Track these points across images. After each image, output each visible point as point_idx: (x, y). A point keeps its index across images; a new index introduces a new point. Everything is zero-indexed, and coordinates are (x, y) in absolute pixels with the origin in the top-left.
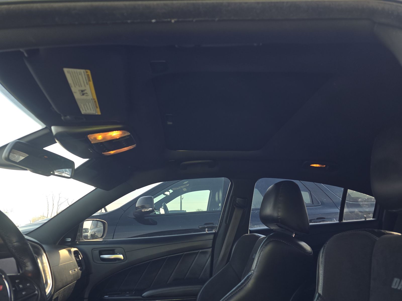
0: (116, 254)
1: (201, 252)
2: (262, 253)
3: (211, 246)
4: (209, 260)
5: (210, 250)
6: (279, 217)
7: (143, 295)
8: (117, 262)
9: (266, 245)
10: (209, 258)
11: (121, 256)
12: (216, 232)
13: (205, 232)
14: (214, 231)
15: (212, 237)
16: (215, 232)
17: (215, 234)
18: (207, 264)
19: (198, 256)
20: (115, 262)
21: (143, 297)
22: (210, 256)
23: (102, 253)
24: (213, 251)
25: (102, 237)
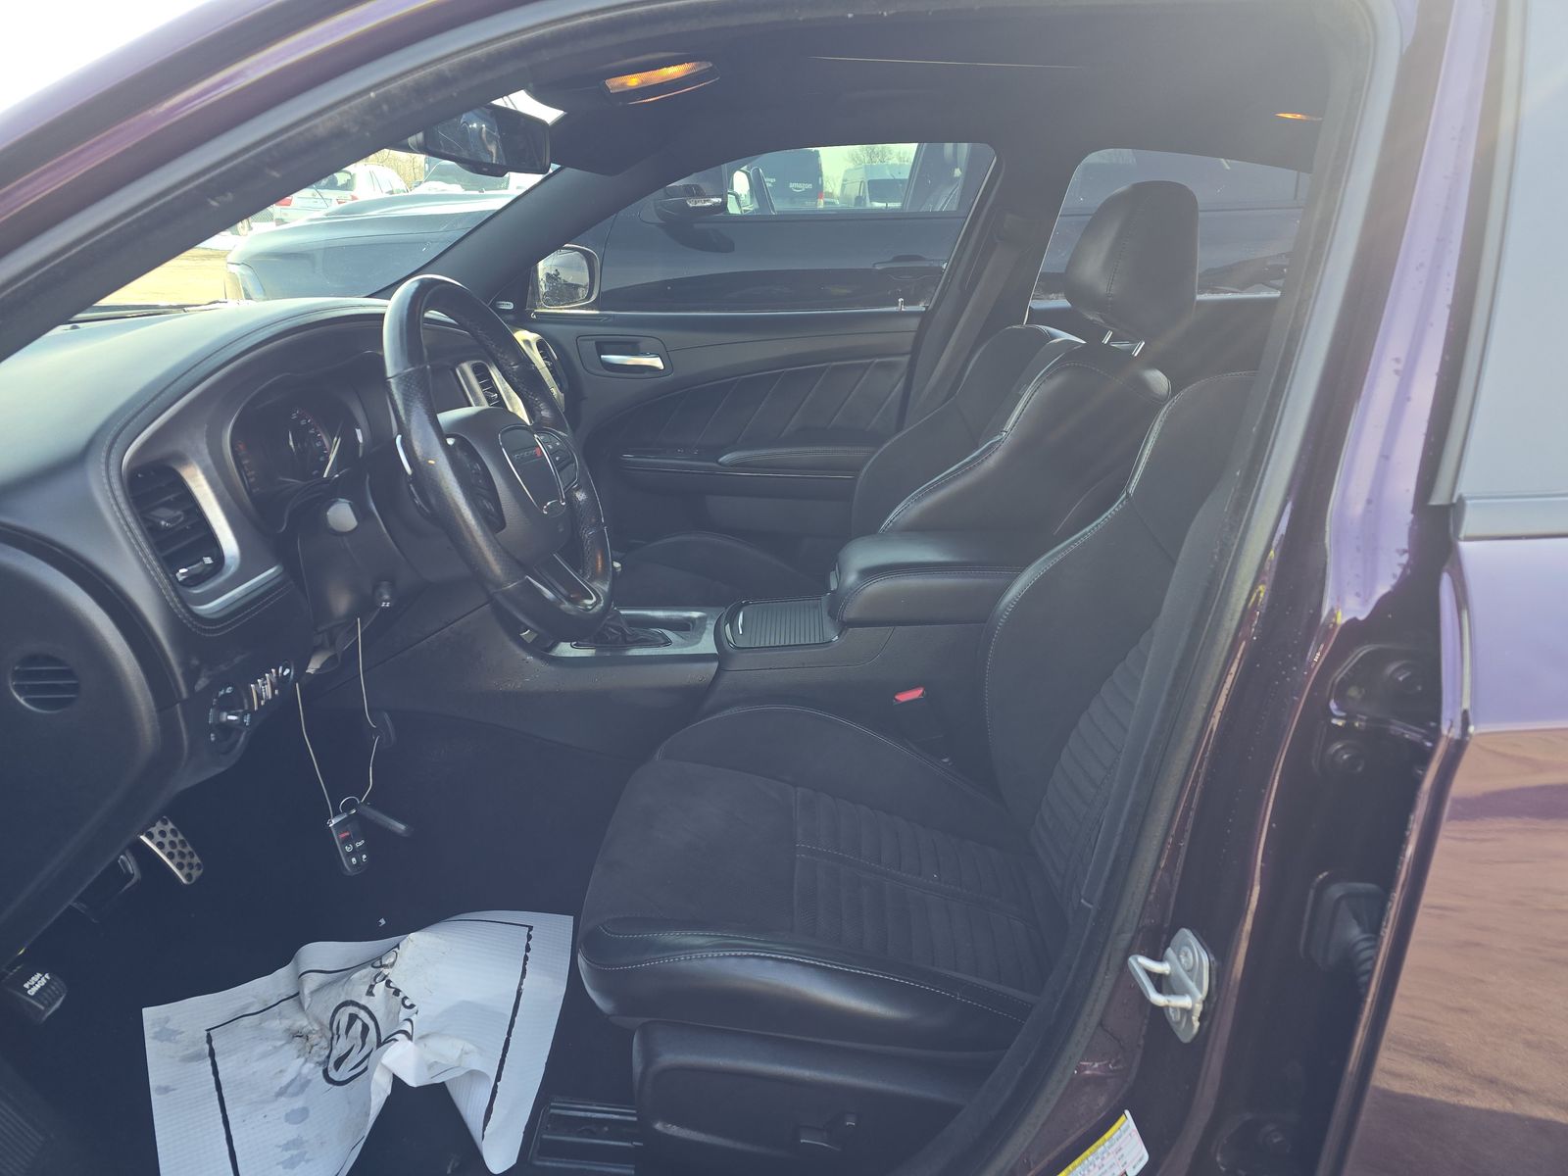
0: (644, 354)
1: (881, 365)
2: (1036, 394)
3: (909, 348)
4: (900, 385)
5: (906, 359)
6: (1110, 299)
7: (721, 460)
8: (647, 374)
9: (1051, 377)
10: (899, 380)
11: (658, 363)
12: (929, 308)
13: (894, 309)
14: (921, 307)
15: (914, 323)
16: (924, 309)
17: (924, 316)
18: (893, 394)
19: (868, 372)
20: (642, 375)
21: (720, 464)
22: (901, 377)
23: (603, 347)
24: (912, 365)
25: (588, 298)
